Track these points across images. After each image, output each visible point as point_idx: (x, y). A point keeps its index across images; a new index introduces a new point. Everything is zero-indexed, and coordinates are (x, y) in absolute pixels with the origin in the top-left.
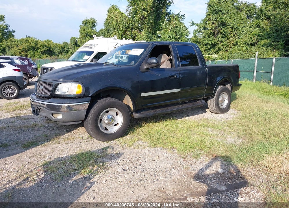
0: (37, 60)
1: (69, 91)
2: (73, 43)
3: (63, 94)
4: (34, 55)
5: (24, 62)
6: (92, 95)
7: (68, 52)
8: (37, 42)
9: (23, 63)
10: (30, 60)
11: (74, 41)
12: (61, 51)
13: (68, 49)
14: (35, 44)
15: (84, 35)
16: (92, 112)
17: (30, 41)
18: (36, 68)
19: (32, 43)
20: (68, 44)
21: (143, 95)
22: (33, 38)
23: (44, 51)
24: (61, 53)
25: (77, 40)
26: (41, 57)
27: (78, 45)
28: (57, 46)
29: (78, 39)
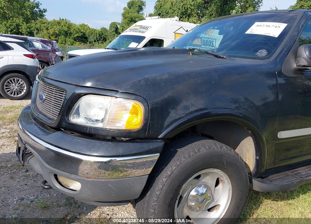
0: (67, 48)
1: (107, 117)
2: (114, 29)
3: (90, 124)
4: (65, 41)
5: (46, 46)
6: (165, 136)
7: (106, 40)
8: (70, 26)
9: (44, 47)
10: (54, 45)
11: (114, 28)
12: (97, 38)
13: (106, 37)
14: (68, 27)
15: (127, 20)
16: (164, 180)
17: (62, 24)
18: (61, 55)
19: (65, 26)
20: (107, 30)
21: (283, 135)
22: (66, 20)
23: (78, 37)
24: (98, 41)
25: (119, 26)
26: (72, 44)
27: (119, 32)
28: (93, 31)
29: (119, 24)
